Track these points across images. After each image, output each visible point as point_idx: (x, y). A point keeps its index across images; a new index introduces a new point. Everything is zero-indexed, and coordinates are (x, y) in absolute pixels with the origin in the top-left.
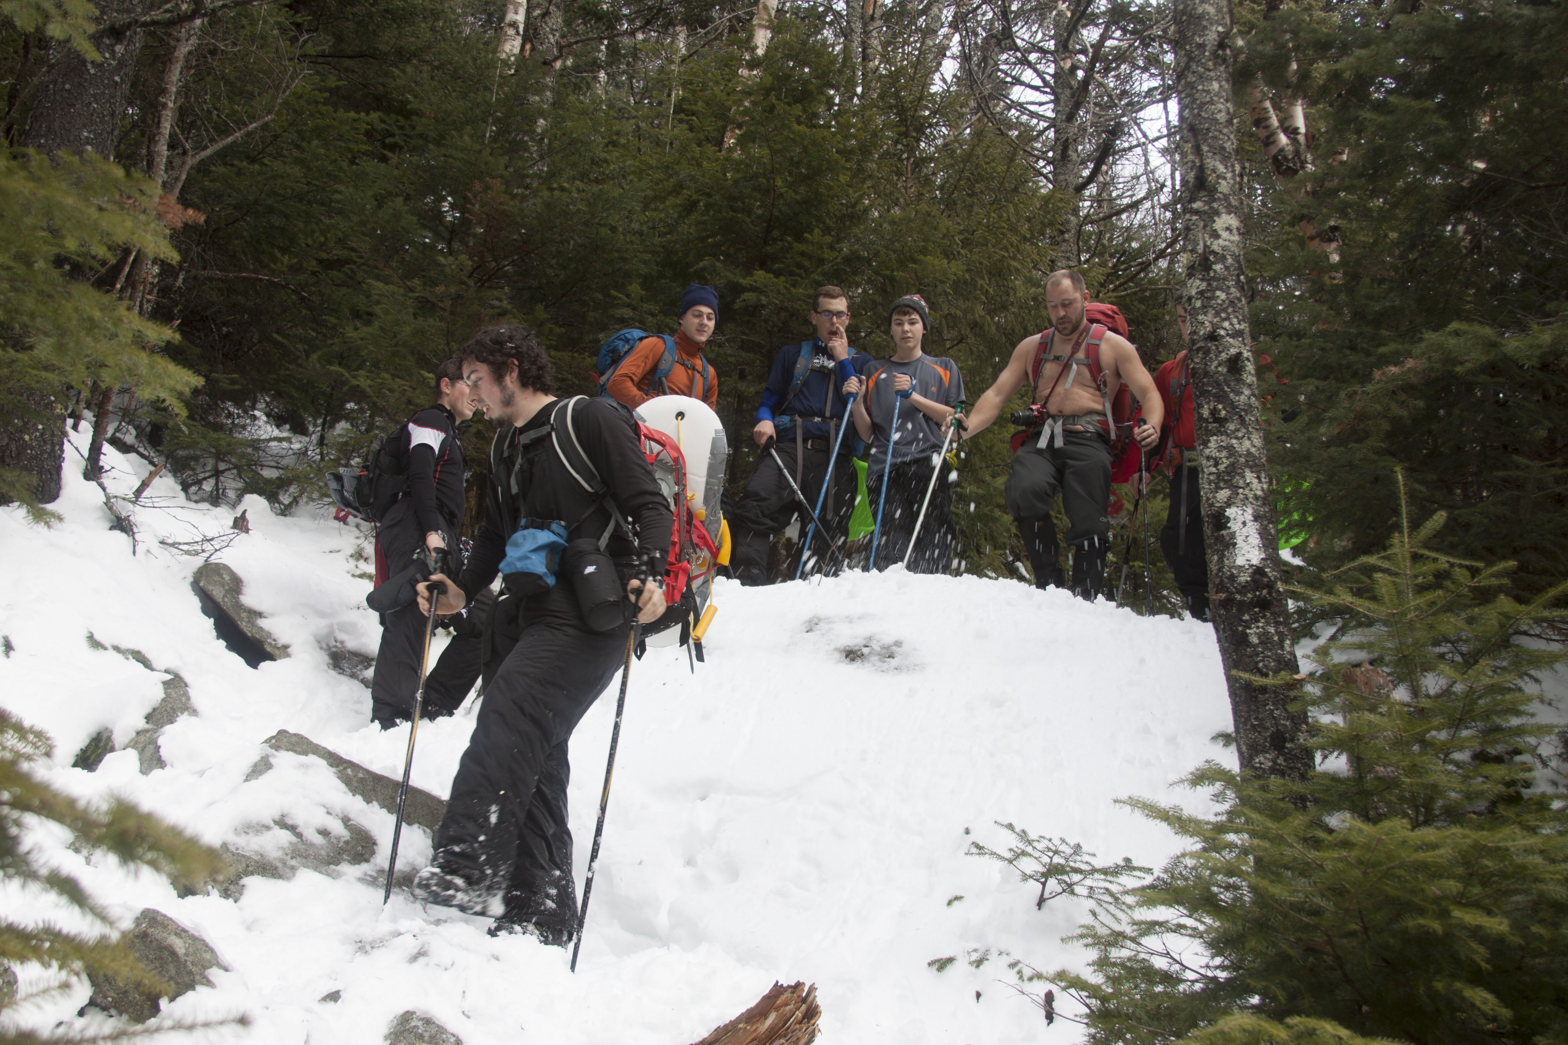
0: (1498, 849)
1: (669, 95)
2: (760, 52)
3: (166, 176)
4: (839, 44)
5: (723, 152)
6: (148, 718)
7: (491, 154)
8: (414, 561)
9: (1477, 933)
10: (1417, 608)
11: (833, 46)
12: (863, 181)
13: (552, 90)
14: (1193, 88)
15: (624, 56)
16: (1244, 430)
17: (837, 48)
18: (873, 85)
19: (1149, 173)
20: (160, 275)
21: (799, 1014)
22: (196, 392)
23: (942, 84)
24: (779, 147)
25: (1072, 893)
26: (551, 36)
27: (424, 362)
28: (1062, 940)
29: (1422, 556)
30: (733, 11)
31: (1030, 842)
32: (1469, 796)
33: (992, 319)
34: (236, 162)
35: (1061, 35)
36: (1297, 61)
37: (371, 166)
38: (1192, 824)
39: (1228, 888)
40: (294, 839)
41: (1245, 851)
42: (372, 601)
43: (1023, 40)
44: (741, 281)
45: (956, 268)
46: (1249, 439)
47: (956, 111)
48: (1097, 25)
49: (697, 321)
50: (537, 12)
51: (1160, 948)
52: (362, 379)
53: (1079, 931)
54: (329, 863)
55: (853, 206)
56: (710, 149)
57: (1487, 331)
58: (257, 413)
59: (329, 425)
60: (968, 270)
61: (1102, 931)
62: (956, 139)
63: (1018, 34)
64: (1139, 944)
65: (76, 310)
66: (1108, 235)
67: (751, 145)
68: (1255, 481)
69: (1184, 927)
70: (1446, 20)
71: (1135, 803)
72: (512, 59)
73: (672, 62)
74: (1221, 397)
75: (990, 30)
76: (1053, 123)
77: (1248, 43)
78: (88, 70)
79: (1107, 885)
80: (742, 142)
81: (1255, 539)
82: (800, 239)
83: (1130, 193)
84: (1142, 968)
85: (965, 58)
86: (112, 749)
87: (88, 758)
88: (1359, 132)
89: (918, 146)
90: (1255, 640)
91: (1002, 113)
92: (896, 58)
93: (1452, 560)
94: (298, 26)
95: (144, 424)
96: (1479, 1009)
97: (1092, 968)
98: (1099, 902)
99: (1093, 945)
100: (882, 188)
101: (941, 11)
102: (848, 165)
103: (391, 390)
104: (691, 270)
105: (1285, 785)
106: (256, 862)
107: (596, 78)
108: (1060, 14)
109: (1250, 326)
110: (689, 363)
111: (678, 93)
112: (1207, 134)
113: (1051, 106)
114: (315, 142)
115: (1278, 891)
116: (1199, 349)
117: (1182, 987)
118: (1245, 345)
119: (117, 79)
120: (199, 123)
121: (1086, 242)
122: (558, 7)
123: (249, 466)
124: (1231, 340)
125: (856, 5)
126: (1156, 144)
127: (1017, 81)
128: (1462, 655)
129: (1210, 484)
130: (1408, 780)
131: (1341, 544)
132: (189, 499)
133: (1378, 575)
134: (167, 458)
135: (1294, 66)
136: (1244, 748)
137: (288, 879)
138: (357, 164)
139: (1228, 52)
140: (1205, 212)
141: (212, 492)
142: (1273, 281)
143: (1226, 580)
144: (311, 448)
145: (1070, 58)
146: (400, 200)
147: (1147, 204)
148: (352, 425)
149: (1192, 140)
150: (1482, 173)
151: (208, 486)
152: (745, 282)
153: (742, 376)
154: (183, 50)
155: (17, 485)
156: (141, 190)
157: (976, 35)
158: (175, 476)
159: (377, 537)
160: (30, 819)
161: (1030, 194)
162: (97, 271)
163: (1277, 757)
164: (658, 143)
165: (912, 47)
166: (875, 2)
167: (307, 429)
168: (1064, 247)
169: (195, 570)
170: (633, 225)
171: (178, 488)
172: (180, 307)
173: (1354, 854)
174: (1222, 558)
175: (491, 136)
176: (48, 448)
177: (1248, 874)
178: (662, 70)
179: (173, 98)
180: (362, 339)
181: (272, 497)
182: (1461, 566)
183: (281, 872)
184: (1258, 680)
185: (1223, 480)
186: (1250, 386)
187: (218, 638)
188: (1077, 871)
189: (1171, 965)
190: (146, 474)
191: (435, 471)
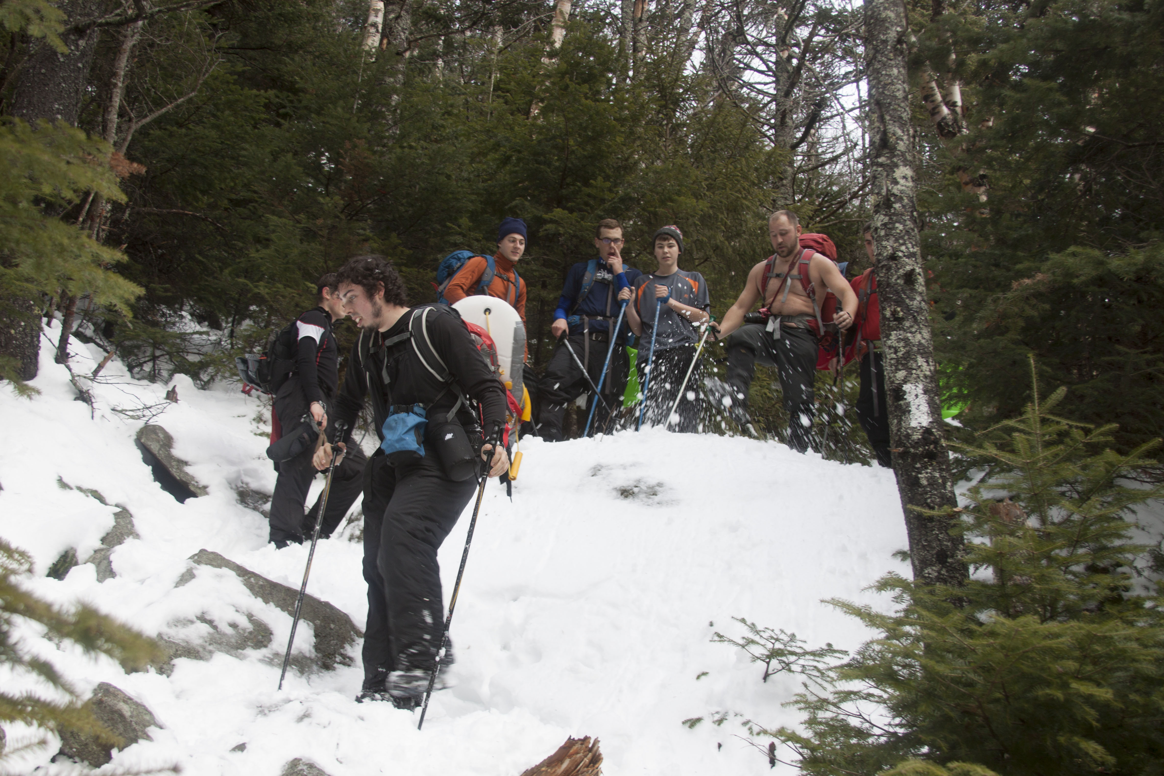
0: (1105, 637)
1: (490, 77)
2: (557, 45)
3: (116, 137)
4: (616, 39)
5: (530, 120)
6: (103, 540)
7: (358, 121)
8: (302, 423)
9: (1089, 699)
10: (1045, 458)
11: (611, 40)
12: (634, 141)
13: (403, 73)
14: (878, 73)
15: (457, 48)
16: (916, 327)
17: (615, 42)
18: (641, 70)
19: (846, 135)
20: (112, 211)
21: (587, 760)
22: (139, 298)
23: (692, 69)
24: (572, 116)
25: (790, 670)
26: (402, 34)
27: (307, 276)
28: (782, 705)
29: (1048, 419)
30: (537, 15)
31: (757, 632)
32: (1083, 598)
33: (729, 243)
34: (168, 127)
35: (780, 33)
36: (956, 53)
37: (268, 130)
38: (879, 619)
39: (904, 667)
40: (211, 630)
41: (917, 639)
42: (270, 452)
43: (752, 36)
45: (703, 205)
46: (920, 333)
47: (703, 89)
48: (807, 26)
49: (512, 245)
50: (392, 16)
51: (854, 711)
52: (262, 288)
53: (794, 698)
54: (237, 648)
55: (627, 160)
56: (520, 117)
57: (1097, 253)
58: (184, 313)
59: (236, 322)
60: (712, 207)
61: (812, 698)
62: (703, 110)
63: (748, 32)
64: (839, 708)
65: (50, 238)
66: (815, 181)
67: (551, 114)
68: (925, 364)
69: (872, 695)
70: (1066, 22)
71: (836, 603)
72: (374, 50)
73: (492, 53)
74: (900, 302)
75: (728, 29)
76: (774, 98)
77: (919, 39)
78: (58, 59)
79: (815, 663)
80: (544, 112)
81: (925, 408)
82: (587, 184)
83: (831, 150)
84: (841, 726)
85: (709, 50)
86: (76, 564)
87: (58, 570)
88: (1001, 105)
89: (675, 115)
90: (924, 482)
91: (736, 91)
92: (658, 50)
93: (1070, 423)
94: (214, 26)
95: (100, 321)
96: (1091, 756)
97: (804, 726)
98: (809, 676)
99: (805, 708)
100: (647, 146)
101: (691, 15)
102: (623, 129)
103: (283, 296)
104: (507, 207)
105: (946, 590)
106: (183, 647)
107: (435, 65)
108: (780, 17)
109: (920, 249)
110: (505, 277)
111: (496, 76)
112: (889, 107)
113: (773, 85)
114: (227, 112)
115: (942, 669)
117: (870, 740)
118: (917, 263)
119: (80, 65)
120: (141, 98)
121: (799, 186)
122: (407, 12)
123: (178, 353)
124: (907, 260)
125: (628, 11)
126: (851, 113)
127: (748, 67)
128: (1078, 493)
129: (891, 367)
130: (1038, 586)
131: (989, 410)
132: (133, 377)
133: (1016, 434)
134: (117, 346)
135: (954, 56)
136: (917, 562)
137: (206, 659)
138: (258, 129)
139: (904, 46)
140: (887, 165)
141: (150, 372)
142: (938, 215)
143: (903, 438)
144: (224, 339)
145: (787, 49)
146: (290, 155)
147: (844, 158)
148: (254, 322)
149: (878, 111)
150: (1092, 136)
151: (147, 368)
152: (545, 216)
153: (544, 286)
154: (129, 44)
155: (7, 368)
156: (98, 149)
157: (717, 32)
158: (123, 360)
159: (274, 406)
160: (18, 619)
161: (758, 150)
162: (65, 209)
163: (941, 569)
164: (482, 113)
165: (670, 42)
166: (643, 8)
167: (221, 325)
168: (783, 190)
169: (138, 430)
170: (463, 174)
171: (126, 369)
172: (126, 235)
173: (998, 641)
174: (900, 421)
175: (357, 108)
176: (29, 339)
177: (920, 656)
178: (484, 58)
179: (122, 79)
180: (262, 258)
181: (195, 376)
182: (1077, 427)
183: (202, 655)
184: (927, 512)
185: (901, 364)
186: (921, 294)
187: (155, 480)
188: (793, 653)
189: (863, 723)
190: (102, 359)
191: (317, 357)
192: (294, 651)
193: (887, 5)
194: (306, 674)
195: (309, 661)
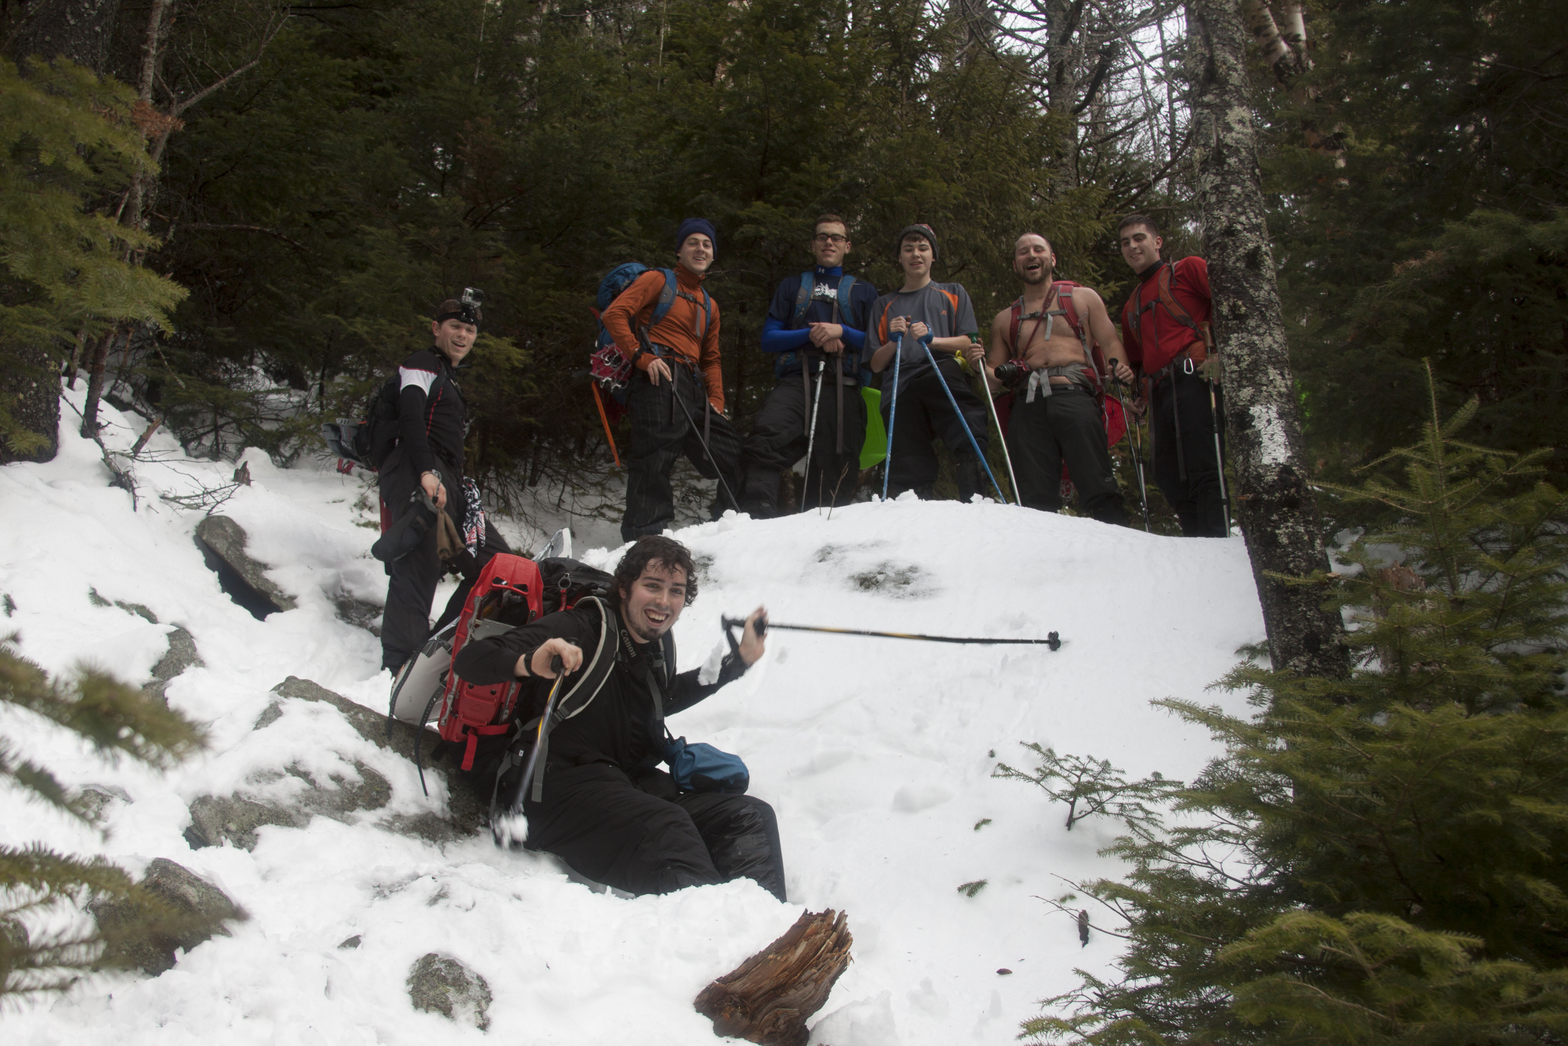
0: (1555, 735)
1: (658, 33)
5: (715, 87)
6: (154, 670)
7: (480, 94)
8: (413, 503)
9: (1536, 821)
10: (1452, 499)
12: (858, 109)
13: (540, 30)
16: (1265, 326)
19: (1147, 95)
21: (830, 943)
23: (935, 9)
24: (772, 75)
25: (1103, 811)
27: (421, 308)
28: (1099, 853)
29: (1454, 447)
31: (1057, 762)
33: (994, 242)
34: (223, 113)
37: (358, 114)
38: (1233, 725)
40: (307, 786)
42: (378, 551)
44: (739, 212)
45: (956, 192)
46: (1271, 335)
49: (695, 249)
51: (1200, 858)
52: (359, 326)
53: (1116, 843)
54: (344, 810)
55: (849, 133)
56: (702, 86)
58: (255, 368)
59: (327, 378)
60: (967, 194)
61: (1141, 842)
64: (1178, 854)
66: (1105, 159)
67: (743, 76)
68: (1279, 378)
69: (1227, 833)
71: (1173, 705)
74: (1241, 293)
76: (1046, 48)
78: (68, 21)
79: (1138, 800)
80: (734, 74)
81: (1281, 437)
82: (796, 168)
83: (1126, 116)
84: (1181, 880)
89: (913, 72)
90: (1284, 540)
91: (996, 40)
93: (1486, 451)
95: (140, 382)
96: (1541, 901)
97: (1134, 879)
98: (1131, 818)
99: (1131, 857)
100: (877, 115)
102: (843, 92)
103: (389, 336)
104: (687, 204)
105: (1324, 684)
106: (269, 810)
107: (583, 20)
109: (1266, 220)
110: (690, 296)
111: (666, 31)
112: (1216, 25)
113: (1044, 30)
114: (302, 90)
115: (1329, 786)
116: (1215, 245)
117: (1225, 897)
118: (1263, 239)
119: (98, 29)
120: (183, 71)
121: (1084, 166)
123: (248, 419)
124: (1248, 235)
126: (1152, 64)
127: (1009, 9)
129: (1232, 383)
130: (1454, 672)
132: (188, 454)
133: (1411, 467)
134: (165, 415)
136: (1277, 652)
137: (302, 826)
138: (345, 110)
140: (1216, 105)
141: (211, 447)
143: (1252, 480)
144: (311, 401)
148: (351, 375)
149: (1201, 31)
151: (208, 441)
152: (743, 213)
153: (743, 310)
156: (115, 98)
158: (174, 432)
163: (1312, 660)
164: (649, 81)
167: (306, 383)
168: (1063, 171)
169: (197, 523)
170: (627, 163)
171: (178, 444)
174: (1246, 460)
175: (479, 77)
176: (44, 405)
179: (155, 45)
180: (357, 286)
181: (273, 449)
182: (1494, 455)
183: (295, 820)
184: (1291, 580)
185: (1246, 378)
186: (1269, 281)
187: (223, 591)
188: (1107, 788)
189: (1212, 874)
190: (144, 430)
191: (428, 413)
194: (439, 842)
195: (442, 824)
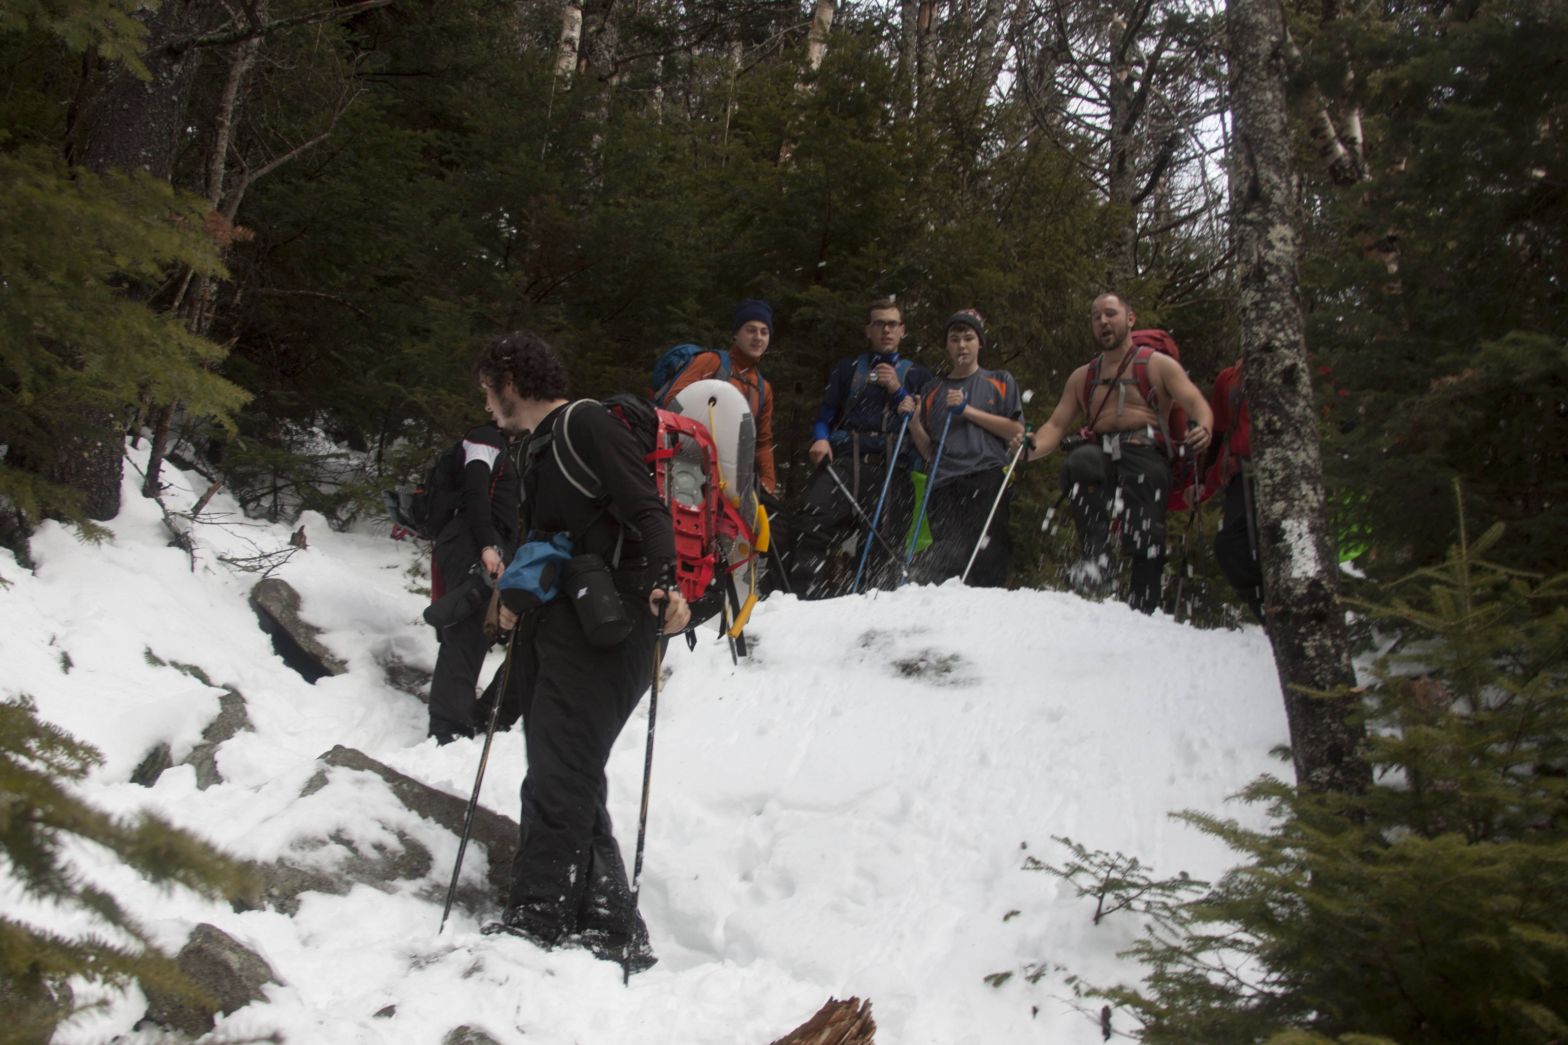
0: (1557, 864)
1: (725, 110)
2: (815, 66)
3: (223, 195)
4: (895, 58)
5: (779, 167)
6: (206, 733)
7: (547, 171)
8: (470, 576)
9: (1535, 949)
10: (1476, 620)
11: (889, 60)
12: (919, 195)
13: (608, 105)
14: (1246, 98)
15: (681, 72)
16: (1299, 442)
17: (894, 62)
18: (929, 98)
19: (1207, 185)
20: (218, 292)
21: (854, 1030)
22: (245, 407)
23: (998, 97)
24: (834, 161)
25: (1129, 907)
26: (606, 53)
28: (1118, 955)
29: (1480, 568)
30: (789, 26)
31: (1086, 857)
32: (1530, 810)
33: (1049, 332)
34: (293, 180)
35: (1117, 47)
36: (1354, 70)
37: (428, 183)
38: (1248, 838)
39: (1283, 902)
40: (349, 854)
41: (1302, 867)
42: (429, 616)
43: (1079, 52)
44: (798, 295)
45: (1013, 281)
46: (1305, 450)
47: (1012, 124)
48: (1154, 37)
49: (751, 336)
50: (593, 29)
51: (1216, 963)
52: (418, 395)
53: (1135, 946)
54: (385, 879)
55: (909, 220)
56: (766, 164)
57: (1546, 340)
58: (315, 429)
59: (387, 441)
60: (1024, 283)
61: (1158, 946)
62: (1013, 152)
63: (1075, 46)
64: (1195, 959)
65: (125, 327)
66: (1165, 248)
67: (806, 159)
68: (1311, 493)
69: (1240, 942)
70: (1503, 27)
71: (1190, 817)
72: (569, 75)
73: (728, 77)
74: (1277, 409)
75: (1046, 42)
76: (1109, 135)
77: (1304, 54)
78: (146, 90)
79: (1164, 899)
80: (797, 156)
81: (1311, 552)
82: (855, 252)
83: (1188, 204)
84: (1198, 984)
85: (1021, 72)
86: (170, 765)
87: (145, 774)
88: (1417, 141)
89: (974, 159)
90: (1311, 653)
91: (1059, 125)
92: (952, 71)
93: (1511, 572)
94: (355, 44)
95: (203, 441)
96: (1538, 1026)
97: (1147, 984)
98: (1157, 917)
99: (1149, 960)
100: (937, 201)
101: (997, 25)
102: (904, 178)
103: (448, 406)
104: (747, 284)
105: (1340, 799)
106: (312, 877)
107: (652, 94)
108: (1116, 26)
109: (1305, 337)
110: (744, 378)
111: (733, 108)
112: (1261, 144)
113: (1108, 118)
114: (372, 160)
115: (1333, 906)
116: (1254, 361)
117: (1240, 1003)
118: (1301, 356)
119: (175, 98)
120: (256, 141)
121: (1143, 255)
122: (613, 23)
123: (307, 482)
124: (1286, 351)
125: (911, 19)
126: (1214, 155)
127: (1074, 93)
128: (1523, 667)
129: (1265, 496)
130: (1466, 794)
131: (1402, 556)
132: (247, 515)
133: (1435, 587)
134: (226, 474)
135: (1351, 75)
136: (1301, 762)
137: (343, 894)
138: (415, 182)
139: (1282, 61)
140: (1259, 223)
141: (270, 508)
142: (1333, 293)
143: (1282, 593)
144: (369, 464)
145: (1126, 69)
146: (455, 218)
147: (1205, 217)
148: (410, 441)
149: (1246, 151)
150: (1541, 181)
151: (266, 503)
152: (800, 296)
153: (799, 390)
154: (241, 68)
155: (68, 502)
156: (190, 208)
157: (1033, 48)
158: (233, 493)
159: (434, 553)
161: (1086, 206)
162: (155, 290)
163: (1334, 771)
164: (714, 158)
165: (969, 63)
166: (931, 15)
167: (365, 445)
168: (1121, 259)
169: (253, 585)
170: (689, 240)
171: (238, 504)
172: (238, 324)
173: (1411, 868)
174: (1278, 570)
175: (546, 153)
176: (107, 465)
177: (1304, 889)
178: (718, 85)
179: (230, 116)
180: (419, 355)
181: (330, 513)
182: (1519, 578)
183: (337, 887)
184: (1315, 694)
185: (1279, 492)
186: (1305, 397)
187: (276, 653)
188: (1134, 885)
189: (1228, 981)
190: (205, 491)
191: (490, 487)
192: (460, 883)
193: (1257, 6)
194: (476, 913)
195: (481, 896)
